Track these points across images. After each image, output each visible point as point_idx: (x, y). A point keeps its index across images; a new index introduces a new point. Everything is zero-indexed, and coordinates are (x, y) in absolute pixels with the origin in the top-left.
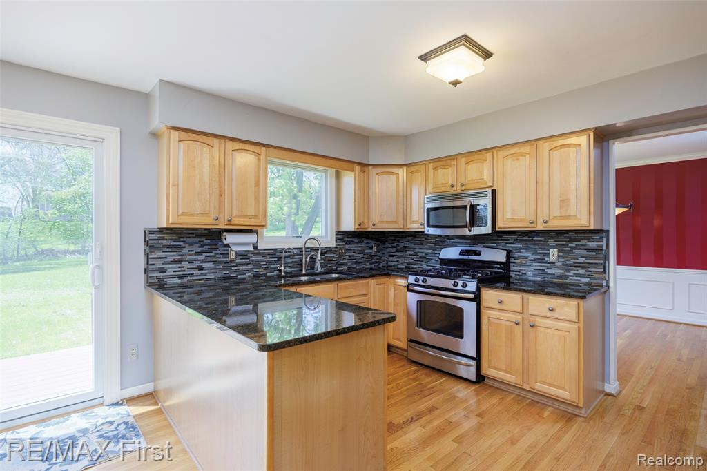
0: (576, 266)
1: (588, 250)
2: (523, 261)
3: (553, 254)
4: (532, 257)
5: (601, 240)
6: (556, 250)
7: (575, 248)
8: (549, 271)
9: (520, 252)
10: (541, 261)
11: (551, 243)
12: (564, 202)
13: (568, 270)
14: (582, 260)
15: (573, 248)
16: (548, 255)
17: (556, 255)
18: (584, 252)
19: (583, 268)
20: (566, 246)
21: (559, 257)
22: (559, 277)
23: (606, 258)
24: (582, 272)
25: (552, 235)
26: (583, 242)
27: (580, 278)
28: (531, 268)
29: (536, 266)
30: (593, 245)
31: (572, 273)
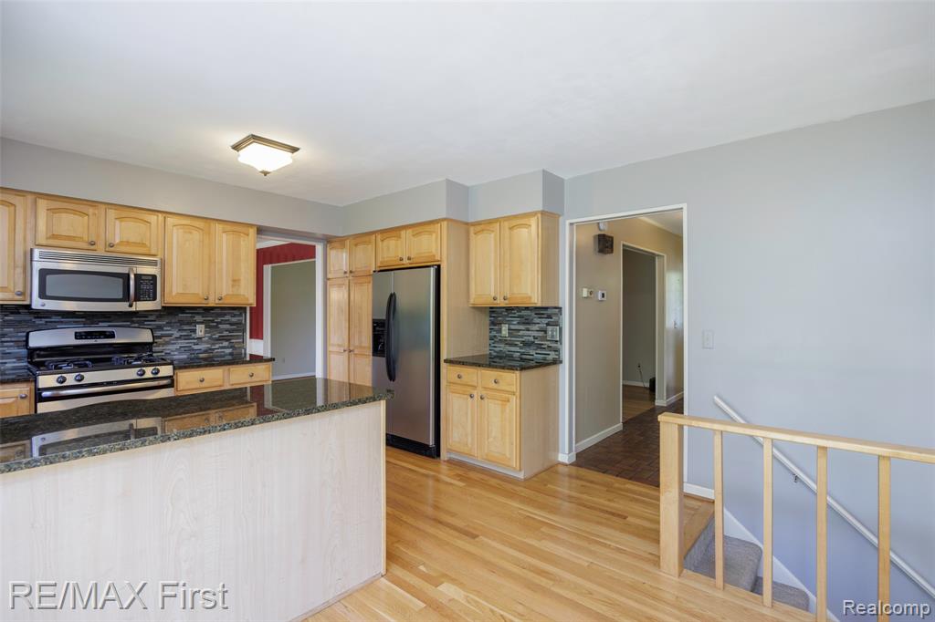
0: (221, 339)
1: (231, 324)
2: (167, 339)
3: (200, 330)
4: (177, 334)
5: (240, 315)
6: (203, 326)
7: (220, 323)
8: (196, 347)
9: (163, 330)
10: (187, 337)
11: (198, 318)
12: (236, 282)
13: (213, 344)
14: (225, 333)
15: (218, 323)
16: (194, 331)
17: (203, 330)
18: (228, 326)
19: (227, 340)
20: (213, 321)
21: (206, 332)
22: (205, 352)
23: (244, 331)
24: (226, 344)
25: (199, 311)
26: (227, 318)
27: (223, 349)
28: (177, 346)
29: (183, 343)
30: (234, 320)
31: (217, 346)
